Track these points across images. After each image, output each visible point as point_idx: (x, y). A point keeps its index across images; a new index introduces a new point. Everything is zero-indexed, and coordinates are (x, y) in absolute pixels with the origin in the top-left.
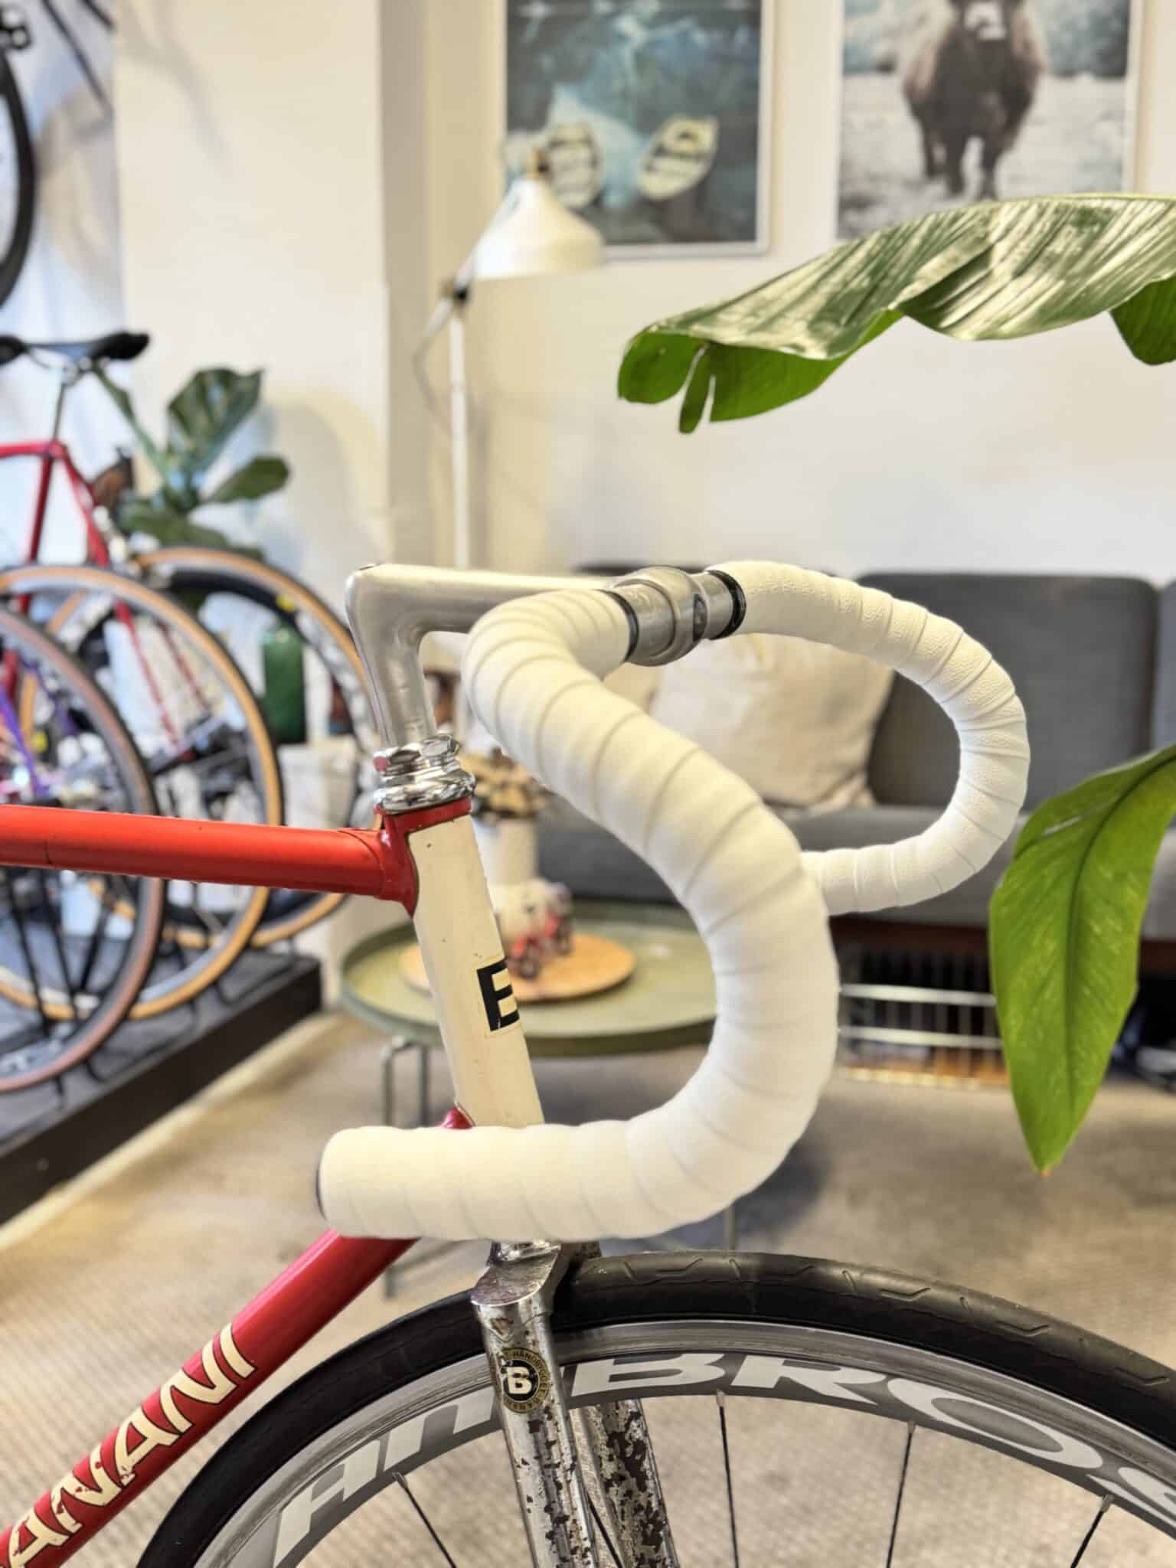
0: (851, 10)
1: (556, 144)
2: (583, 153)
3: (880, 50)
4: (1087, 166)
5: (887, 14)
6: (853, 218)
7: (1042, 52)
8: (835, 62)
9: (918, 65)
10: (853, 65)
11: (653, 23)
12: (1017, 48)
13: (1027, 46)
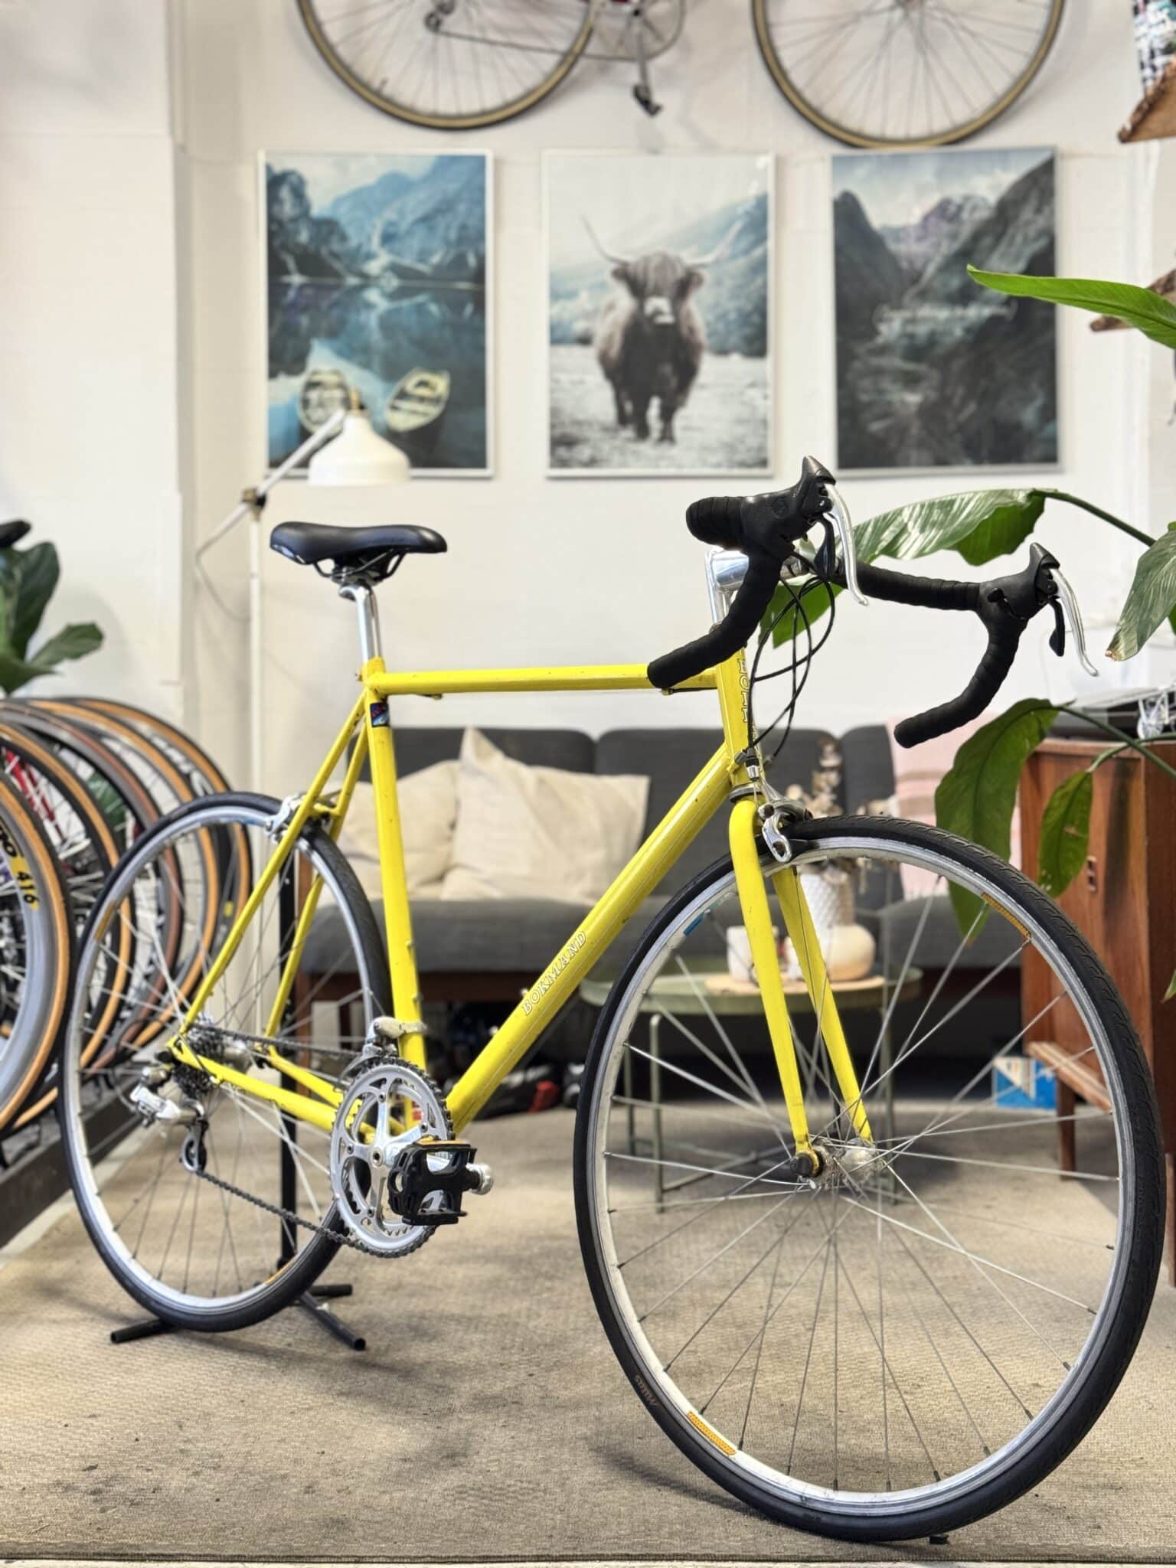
0: (555, 296)
1: (312, 385)
2: (338, 394)
3: (579, 327)
4: (740, 421)
5: (584, 301)
6: (562, 452)
7: (702, 335)
8: (544, 336)
9: (610, 339)
10: (559, 337)
11: (393, 296)
12: (685, 331)
13: (692, 330)
